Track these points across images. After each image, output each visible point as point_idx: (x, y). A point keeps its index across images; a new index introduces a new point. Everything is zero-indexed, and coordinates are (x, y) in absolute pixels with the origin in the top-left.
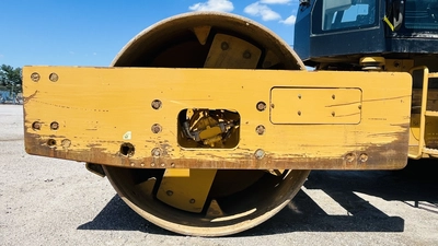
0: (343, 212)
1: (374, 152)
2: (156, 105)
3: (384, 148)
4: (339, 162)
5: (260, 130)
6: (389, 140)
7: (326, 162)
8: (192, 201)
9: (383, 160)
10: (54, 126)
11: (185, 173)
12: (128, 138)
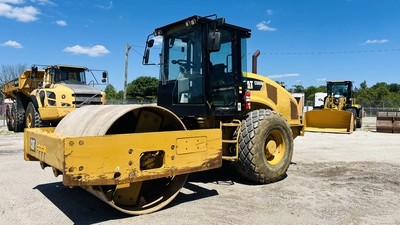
0: (192, 192)
1: (211, 161)
2: (131, 152)
3: (215, 159)
4: (200, 167)
5: (173, 158)
6: (216, 156)
7: (196, 168)
8: (131, 199)
9: (214, 164)
10: (81, 168)
11: (128, 185)
12: (118, 169)
